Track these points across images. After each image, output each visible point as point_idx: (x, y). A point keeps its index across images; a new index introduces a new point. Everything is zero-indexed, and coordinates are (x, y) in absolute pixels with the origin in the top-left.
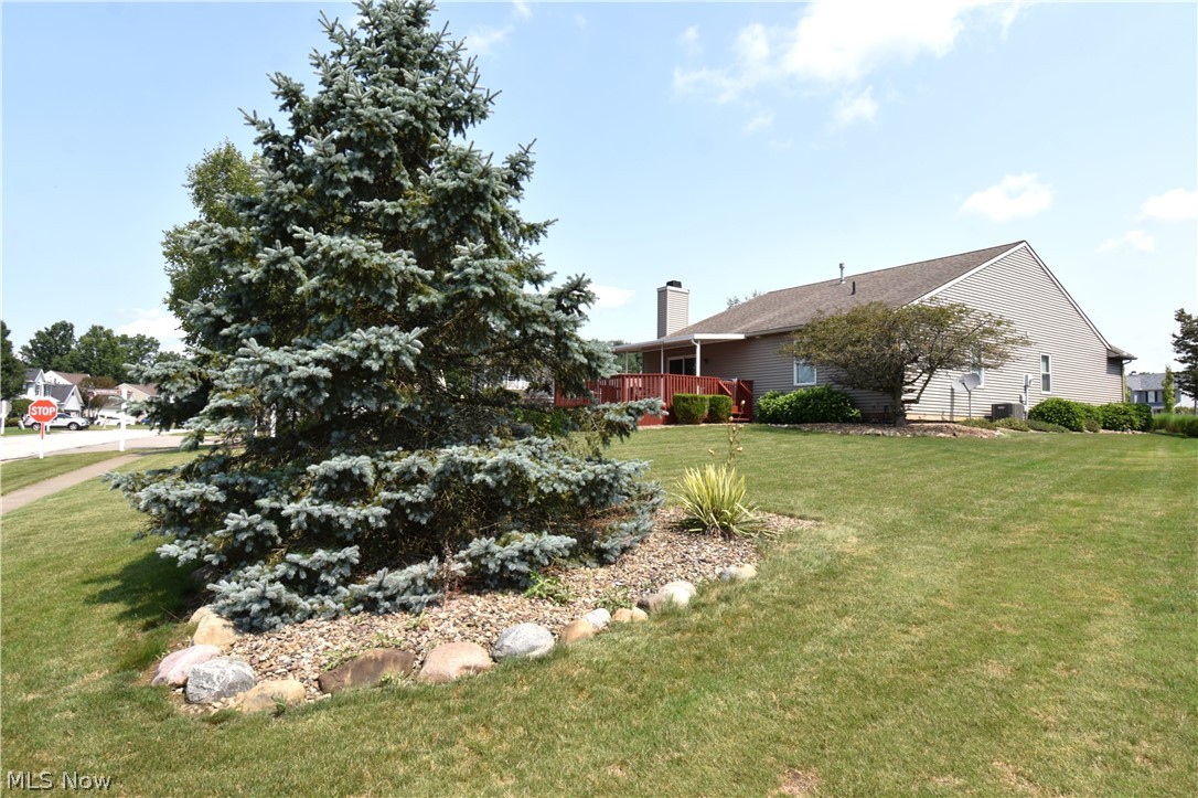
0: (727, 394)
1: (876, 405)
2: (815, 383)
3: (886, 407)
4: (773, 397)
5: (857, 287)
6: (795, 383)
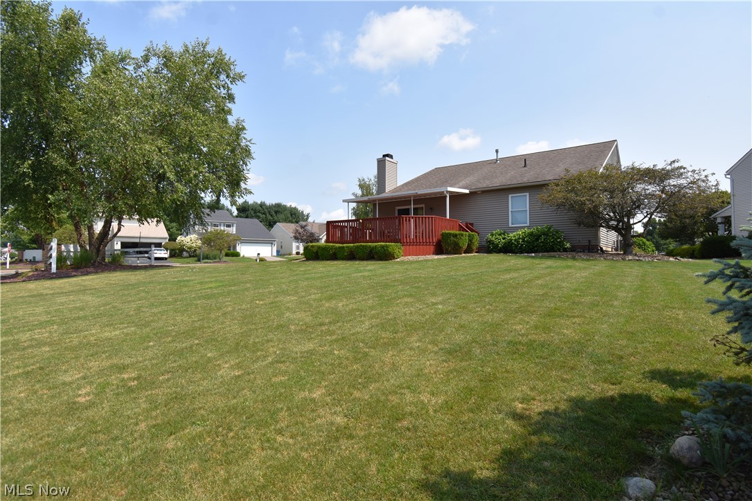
0: (469, 232)
1: (581, 240)
2: (528, 224)
3: (589, 241)
4: (500, 235)
5: (527, 163)
6: (510, 225)
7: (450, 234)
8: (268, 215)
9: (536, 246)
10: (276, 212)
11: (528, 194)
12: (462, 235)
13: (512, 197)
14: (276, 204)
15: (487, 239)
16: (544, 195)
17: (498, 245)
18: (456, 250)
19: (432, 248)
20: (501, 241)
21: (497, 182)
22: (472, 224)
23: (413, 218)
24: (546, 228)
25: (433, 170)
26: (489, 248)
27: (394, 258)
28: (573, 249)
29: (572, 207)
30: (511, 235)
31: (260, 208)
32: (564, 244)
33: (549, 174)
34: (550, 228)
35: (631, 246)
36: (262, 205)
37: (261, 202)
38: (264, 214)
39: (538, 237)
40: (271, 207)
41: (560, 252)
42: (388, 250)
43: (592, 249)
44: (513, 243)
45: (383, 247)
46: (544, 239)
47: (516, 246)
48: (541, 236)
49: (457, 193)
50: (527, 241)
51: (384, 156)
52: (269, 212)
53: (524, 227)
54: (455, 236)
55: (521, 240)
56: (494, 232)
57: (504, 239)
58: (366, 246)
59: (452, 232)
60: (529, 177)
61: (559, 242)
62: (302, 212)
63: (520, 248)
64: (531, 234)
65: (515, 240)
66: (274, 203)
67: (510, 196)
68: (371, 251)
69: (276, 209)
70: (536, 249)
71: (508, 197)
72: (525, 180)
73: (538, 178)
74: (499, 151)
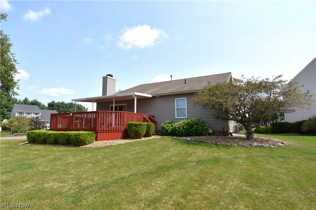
0: (150, 122)
1: (218, 127)
2: (186, 117)
3: (223, 128)
4: (169, 124)
5: (186, 82)
6: (176, 117)
7: (132, 124)
8: (65, 108)
9: (191, 132)
10: (70, 107)
11: (186, 98)
12: (141, 125)
13: (177, 100)
14: (70, 103)
15: (161, 127)
16: (195, 99)
17: (168, 130)
18: (137, 136)
19: (120, 134)
20: (170, 128)
21: (168, 91)
22: (153, 117)
23: (114, 113)
24: (197, 120)
25: (139, 86)
26: (162, 132)
27: (86, 144)
28: (213, 134)
29: (213, 107)
30: (176, 124)
31: (61, 105)
32: (208, 131)
33: (198, 87)
34: (199, 120)
35: (252, 134)
36: (63, 103)
37: (62, 102)
38: (63, 108)
39: (192, 126)
40: (67, 104)
41: (206, 135)
42: (79, 138)
43: (225, 133)
44: (176, 130)
45: (76, 135)
46: (196, 127)
47: (179, 132)
48: (194, 125)
49: (145, 97)
50: (185, 128)
51: (107, 75)
52: (66, 107)
53: (183, 119)
54: (136, 125)
55: (181, 128)
56: (166, 122)
57: (172, 126)
58: (66, 134)
59: (133, 123)
60: (186, 88)
61: (205, 129)
62: (84, 107)
63: (181, 133)
64: (188, 124)
65: (178, 127)
66: (69, 102)
67: (176, 99)
68: (69, 138)
69: (70, 105)
70: (191, 134)
71: (175, 100)
72: (184, 90)
73: (191, 89)
74: (172, 76)
